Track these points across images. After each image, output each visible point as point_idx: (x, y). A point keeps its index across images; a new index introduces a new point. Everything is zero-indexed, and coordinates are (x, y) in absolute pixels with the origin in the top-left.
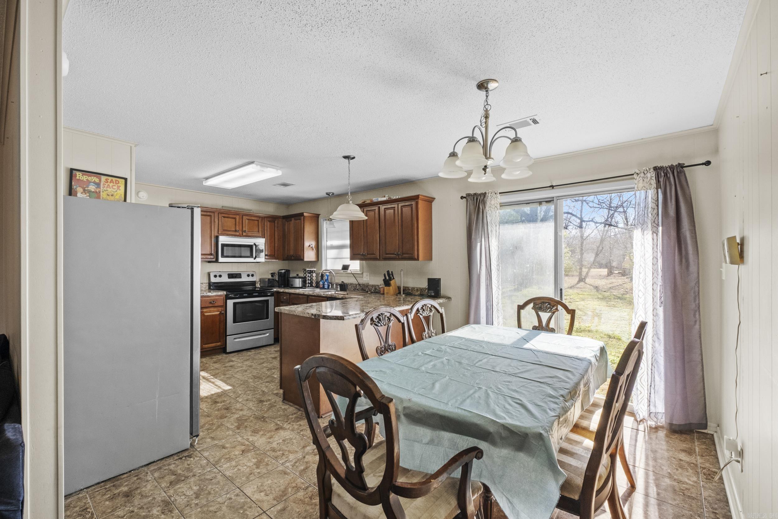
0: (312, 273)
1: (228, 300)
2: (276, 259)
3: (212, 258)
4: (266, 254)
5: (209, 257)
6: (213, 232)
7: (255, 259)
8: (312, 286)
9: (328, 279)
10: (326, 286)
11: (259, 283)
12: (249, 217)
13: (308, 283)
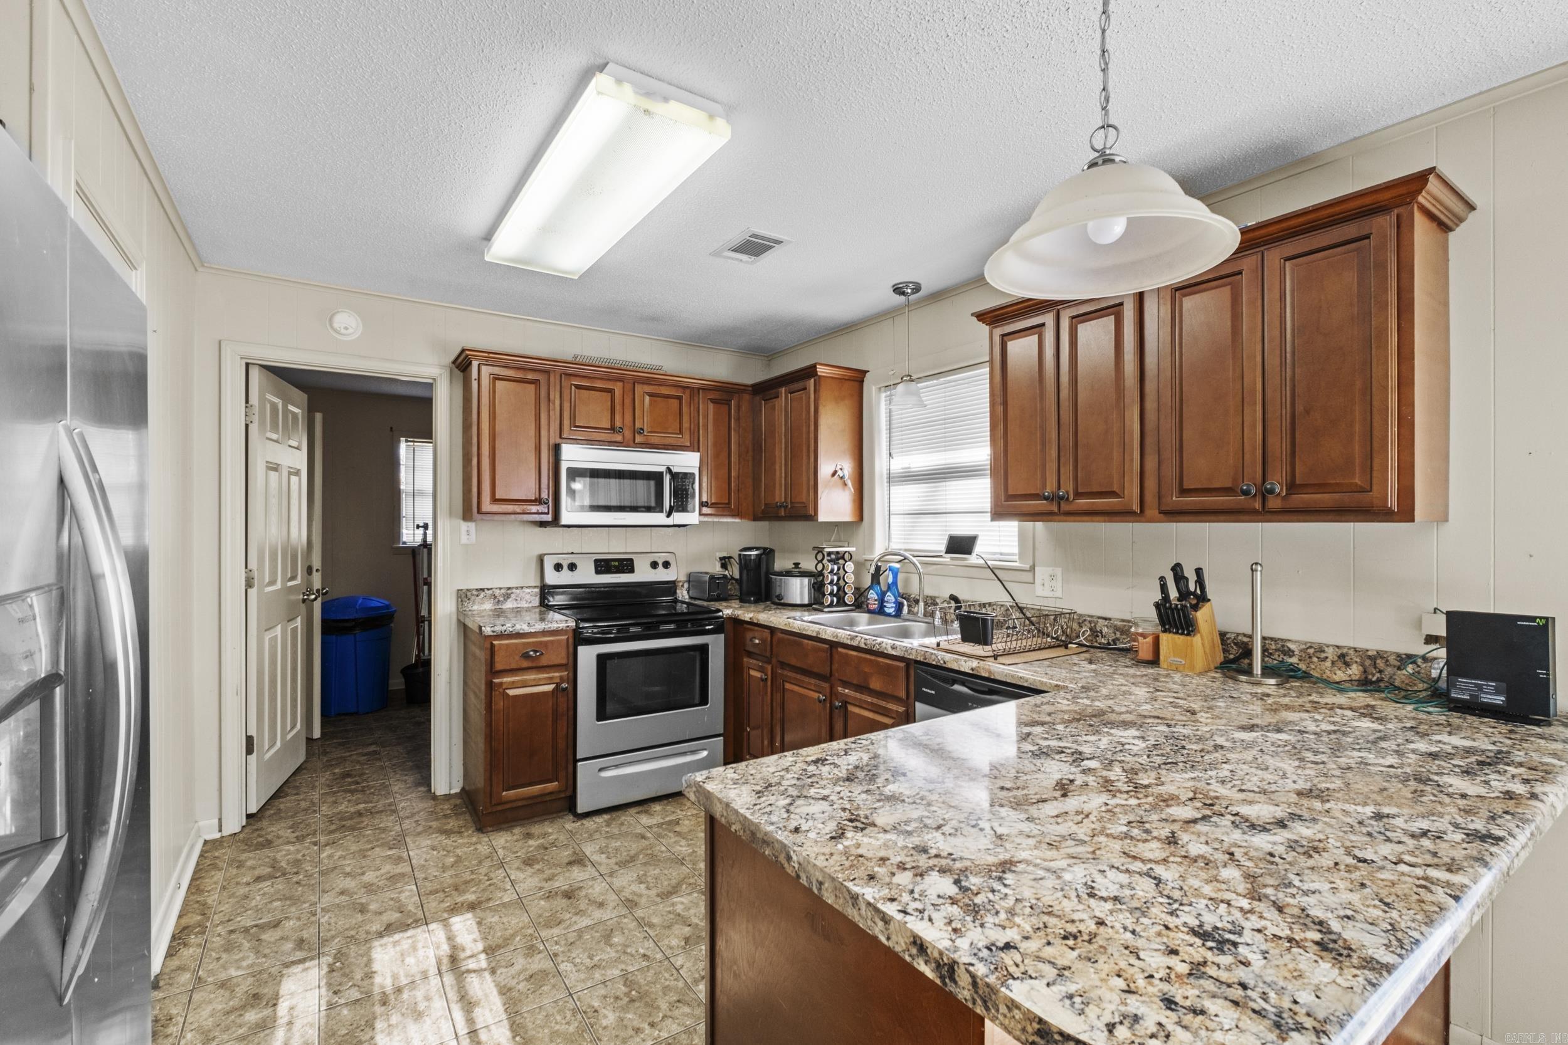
0: (841, 562)
1: (580, 648)
2: (733, 516)
3: (542, 513)
4: (704, 499)
5: (534, 509)
6: (544, 433)
7: (668, 516)
8: (841, 602)
9: (895, 583)
10: (890, 609)
11: (686, 585)
12: (652, 387)
13: (831, 594)
